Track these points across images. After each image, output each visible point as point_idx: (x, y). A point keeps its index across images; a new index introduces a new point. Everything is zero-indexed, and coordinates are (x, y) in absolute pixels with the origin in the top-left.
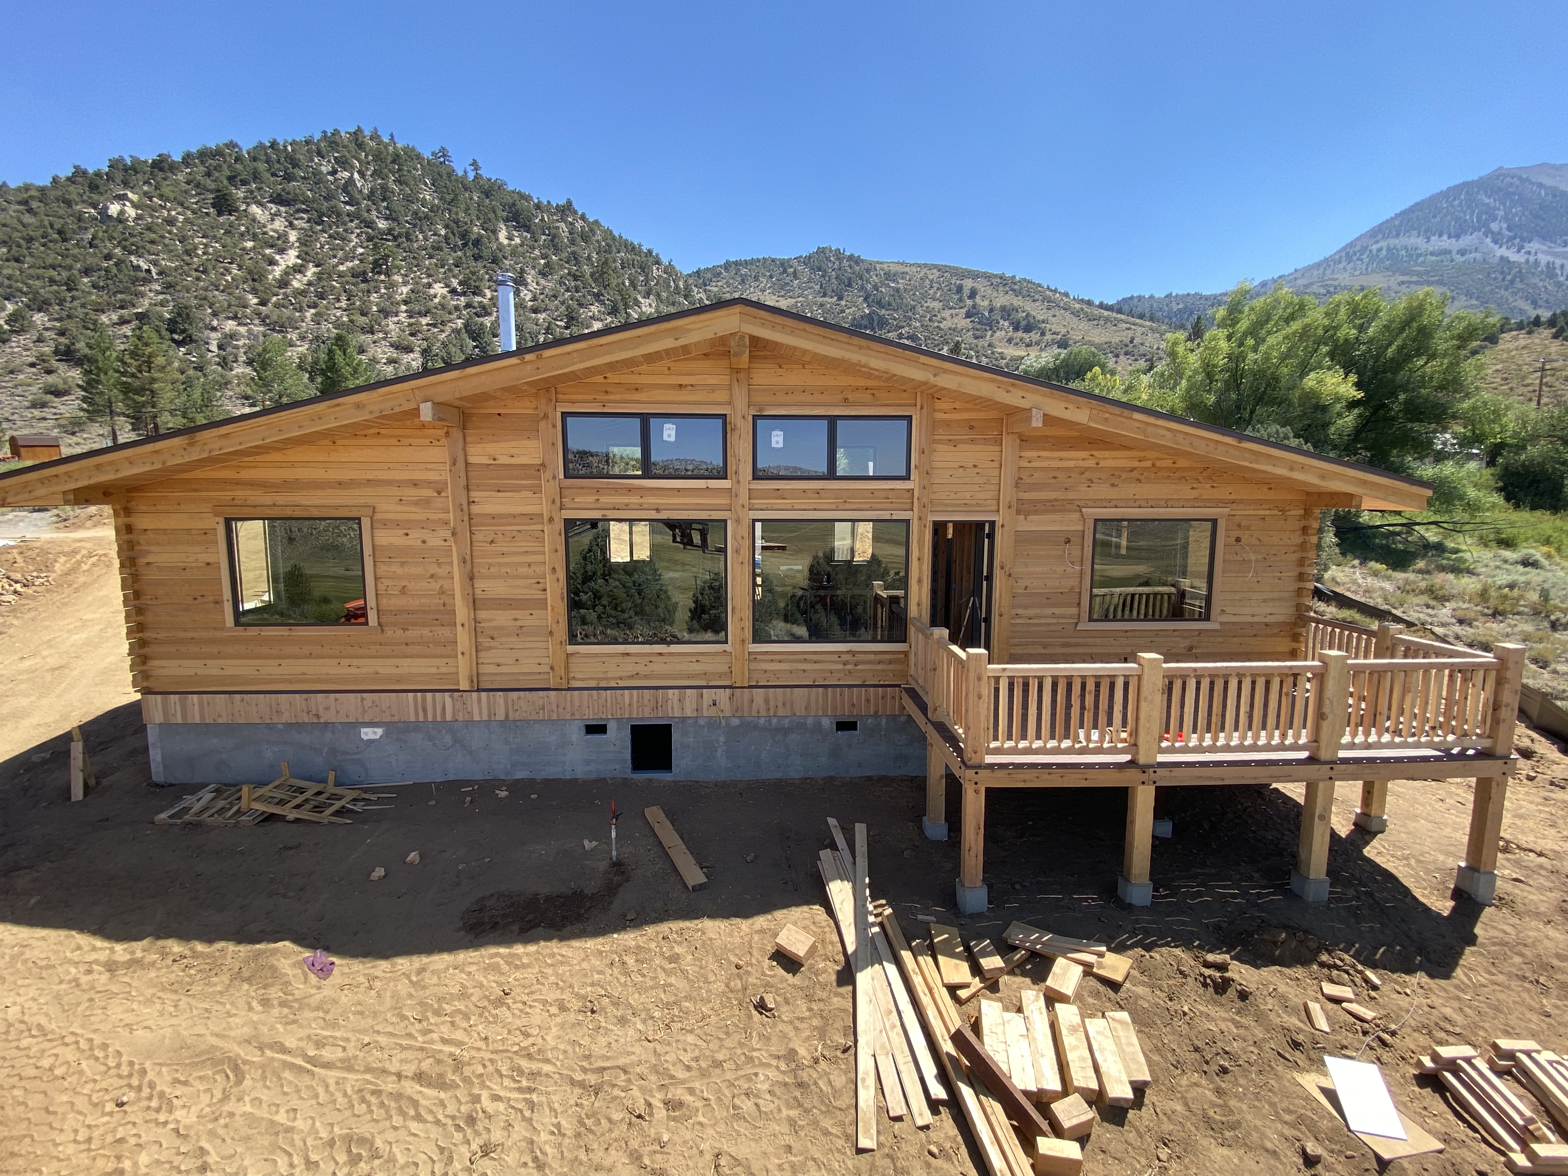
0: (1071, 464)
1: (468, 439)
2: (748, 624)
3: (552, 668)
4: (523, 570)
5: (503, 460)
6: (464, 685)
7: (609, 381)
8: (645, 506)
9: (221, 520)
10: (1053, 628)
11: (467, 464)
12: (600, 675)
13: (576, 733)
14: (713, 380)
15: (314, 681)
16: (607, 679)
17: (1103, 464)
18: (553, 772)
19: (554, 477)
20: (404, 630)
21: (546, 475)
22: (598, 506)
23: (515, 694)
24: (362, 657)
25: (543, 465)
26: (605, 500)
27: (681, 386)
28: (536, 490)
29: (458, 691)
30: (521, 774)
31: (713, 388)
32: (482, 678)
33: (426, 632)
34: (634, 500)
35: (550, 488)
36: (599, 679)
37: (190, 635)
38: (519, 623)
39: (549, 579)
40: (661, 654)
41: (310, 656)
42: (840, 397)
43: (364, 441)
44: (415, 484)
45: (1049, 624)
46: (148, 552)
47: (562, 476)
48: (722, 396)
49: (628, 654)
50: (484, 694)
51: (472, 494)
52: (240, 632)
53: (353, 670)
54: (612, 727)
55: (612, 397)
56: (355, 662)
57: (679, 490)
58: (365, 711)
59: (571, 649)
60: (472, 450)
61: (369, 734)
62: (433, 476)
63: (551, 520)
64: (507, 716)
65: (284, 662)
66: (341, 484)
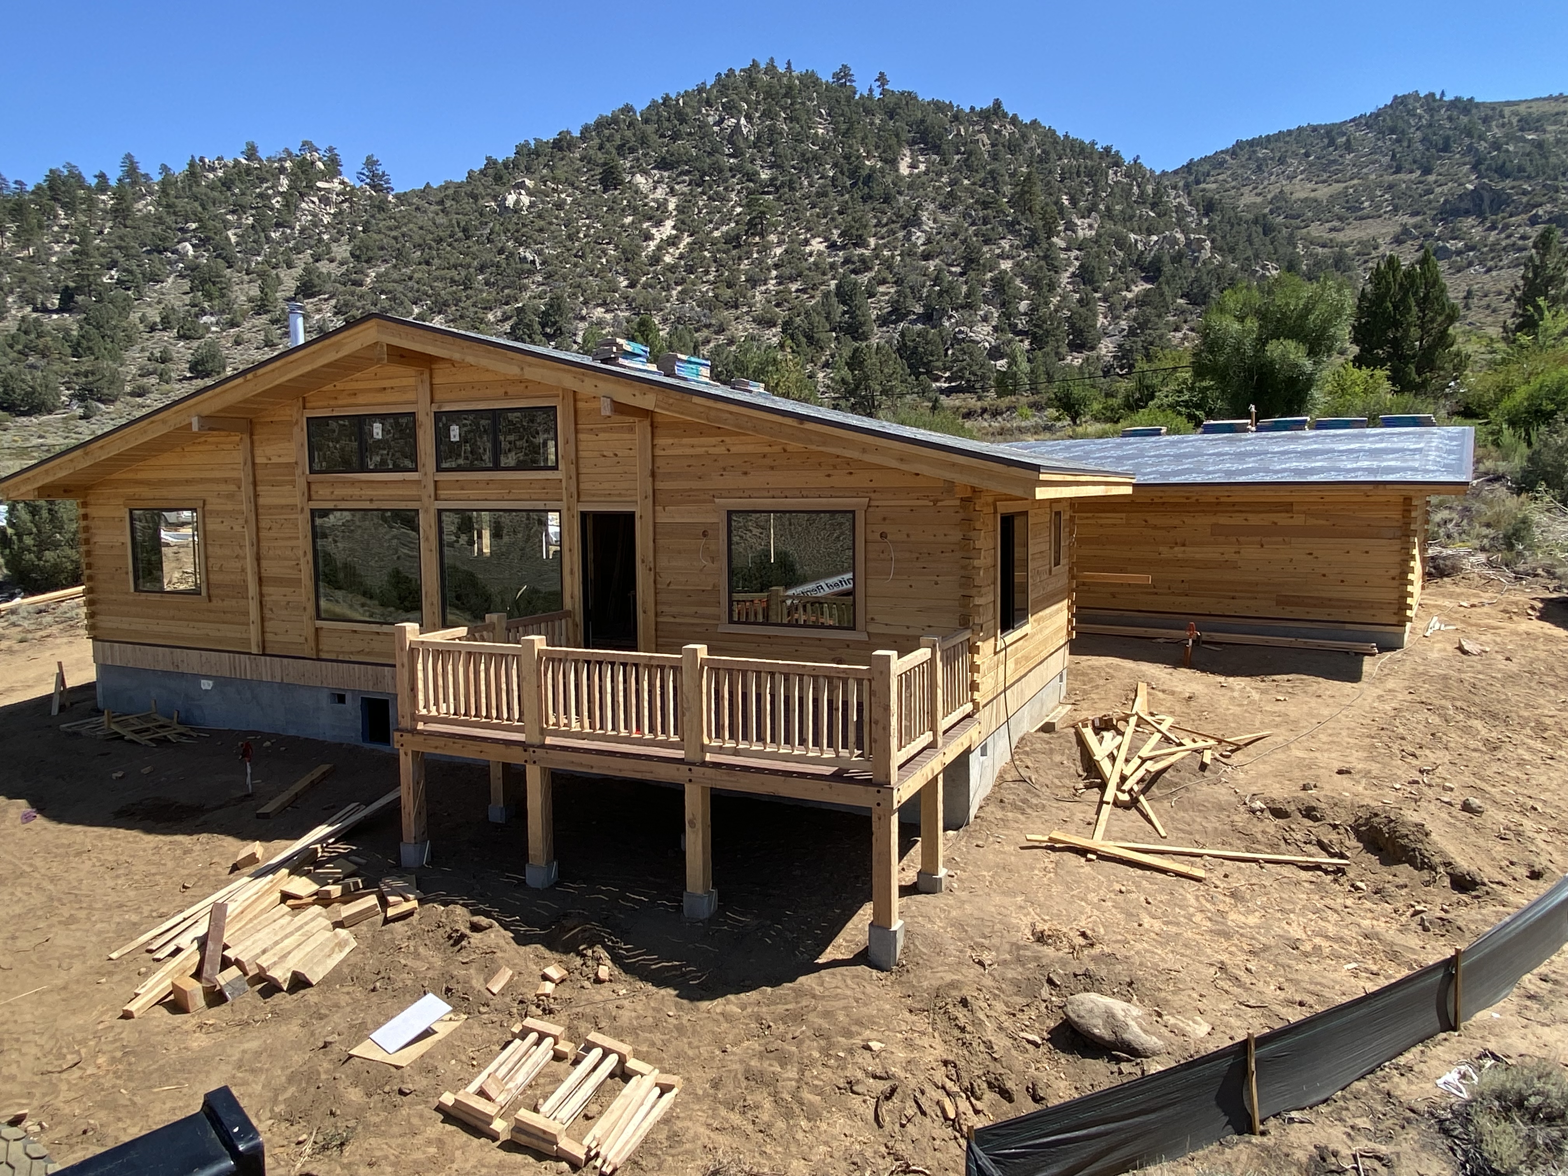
0: (702, 451)
1: (256, 444)
2: (437, 610)
3: (306, 639)
4: (288, 553)
5: (275, 460)
6: (254, 650)
7: (338, 388)
8: (364, 497)
9: (127, 510)
10: (698, 629)
11: (254, 464)
12: (339, 649)
13: (324, 700)
14: (405, 382)
15: (176, 638)
16: (343, 652)
17: (734, 450)
18: (311, 732)
19: (303, 473)
20: (223, 600)
21: (298, 471)
22: (333, 497)
23: (285, 660)
24: (200, 621)
25: (296, 463)
26: (339, 492)
27: (385, 389)
28: (293, 483)
29: (250, 654)
30: (292, 732)
31: (403, 389)
32: (267, 645)
33: (234, 602)
34: (356, 492)
35: (302, 483)
36: (338, 653)
37: (114, 597)
38: (288, 598)
39: (302, 561)
40: (378, 633)
41: (173, 618)
42: (501, 391)
43: (200, 448)
44: (226, 481)
45: (693, 624)
46: (95, 534)
47: (308, 472)
48: (410, 396)
49: (355, 631)
50: (268, 658)
51: (258, 488)
52: (137, 596)
53: (195, 631)
54: (348, 697)
55: (340, 402)
56: (196, 624)
57: (386, 482)
58: (202, 666)
59: (319, 623)
60: (258, 452)
61: (207, 685)
62: (234, 474)
63: (302, 509)
64: (282, 680)
65: (160, 622)
66: (188, 482)
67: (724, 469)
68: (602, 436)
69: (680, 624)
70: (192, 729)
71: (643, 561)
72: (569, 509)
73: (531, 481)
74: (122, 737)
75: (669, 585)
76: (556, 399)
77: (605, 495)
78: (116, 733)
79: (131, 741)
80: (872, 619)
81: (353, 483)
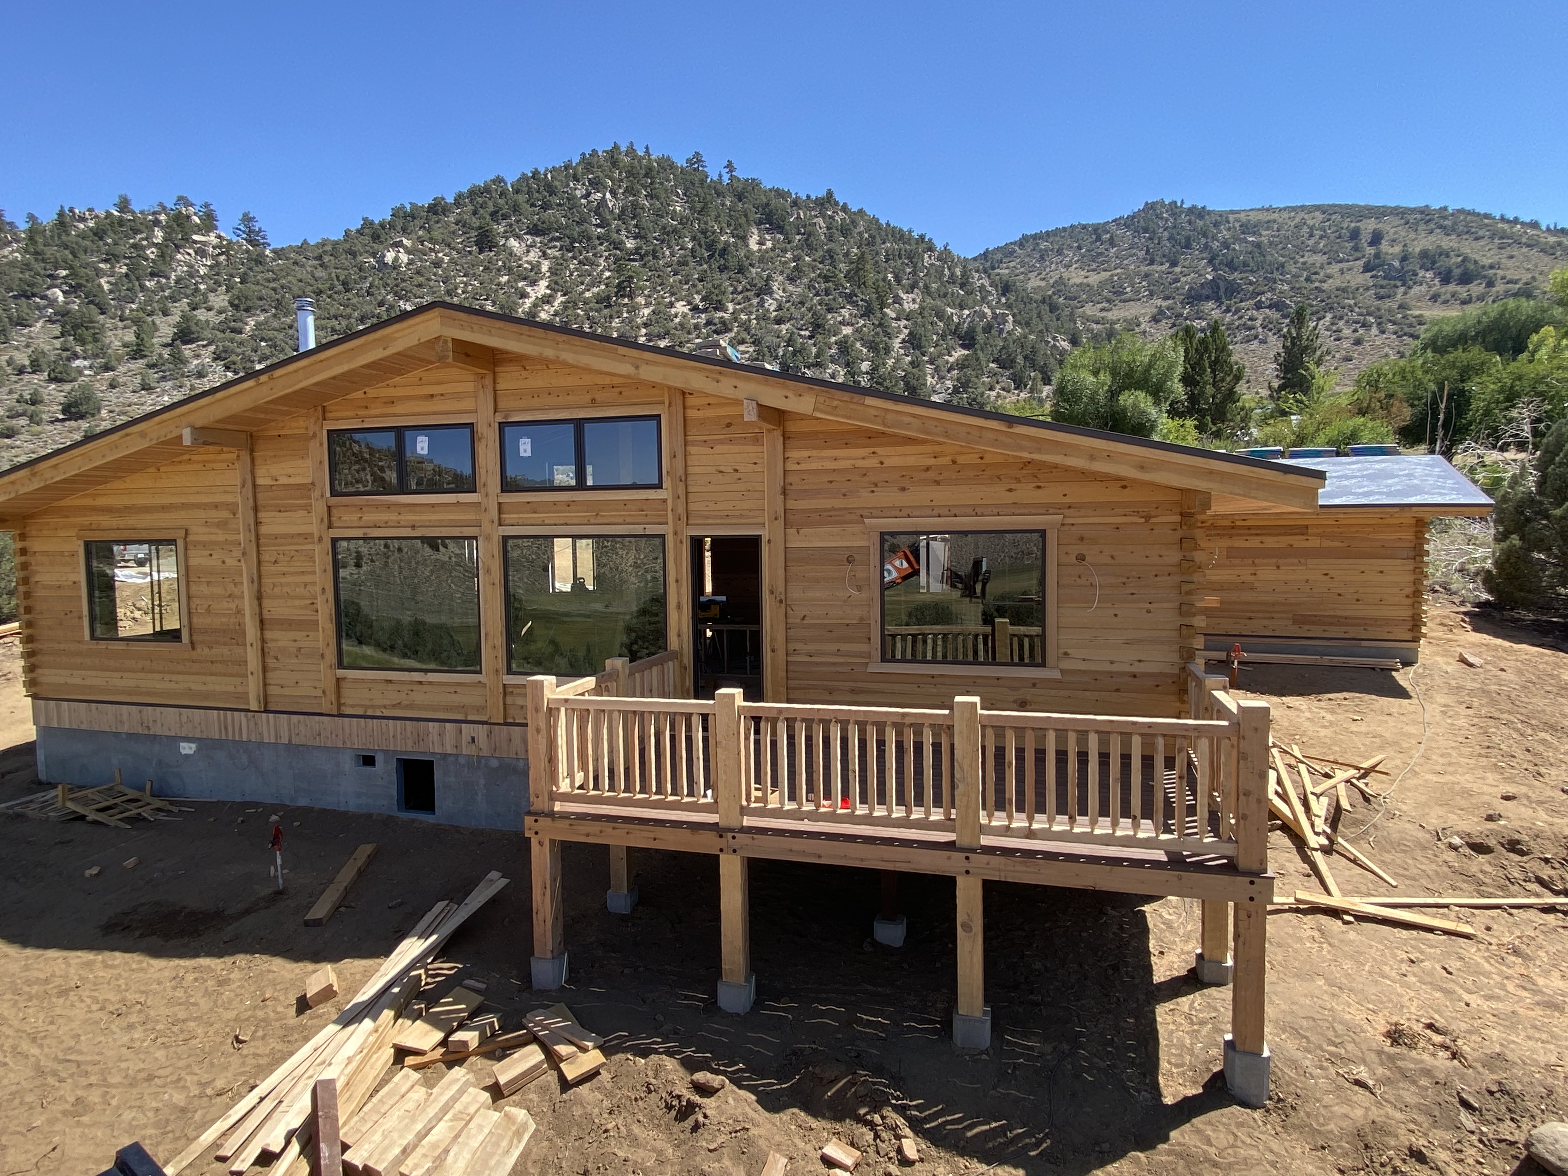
0: (847, 464)
1: (257, 462)
2: (501, 653)
3: (324, 692)
4: (300, 590)
5: (283, 480)
6: (254, 706)
7: (369, 395)
8: (402, 523)
9: (82, 543)
10: (840, 669)
11: (254, 486)
12: (368, 703)
13: (348, 764)
14: (460, 388)
15: (148, 694)
16: (373, 707)
17: (888, 462)
18: (328, 802)
19: (322, 496)
20: (211, 648)
21: (316, 494)
22: (362, 524)
23: (295, 718)
24: (179, 673)
25: (313, 484)
26: (370, 517)
27: (432, 396)
28: (308, 509)
29: (248, 711)
30: (302, 802)
31: (458, 396)
32: (270, 699)
33: (225, 651)
34: (392, 517)
35: (319, 508)
36: (366, 707)
37: (62, 646)
38: (297, 644)
39: (320, 601)
40: (420, 683)
41: (143, 670)
42: (587, 398)
43: (182, 467)
44: (216, 506)
45: (834, 664)
46: (37, 572)
47: (328, 495)
48: (468, 404)
49: (390, 681)
50: (271, 715)
51: (260, 515)
52: (93, 645)
53: (172, 685)
54: (379, 759)
55: (373, 412)
56: (175, 677)
57: (433, 505)
58: (182, 726)
59: (341, 673)
60: (261, 472)
61: (187, 748)
62: (229, 498)
63: (320, 539)
64: (290, 740)
65: (125, 675)
66: (164, 508)
67: (876, 486)
68: (718, 448)
69: (817, 664)
70: (172, 803)
71: (772, 592)
72: (675, 533)
73: (625, 503)
74: (82, 818)
75: (804, 618)
76: (661, 407)
77: (721, 517)
78: (75, 812)
79: (95, 822)
80: (1066, 654)
81: (389, 506)
